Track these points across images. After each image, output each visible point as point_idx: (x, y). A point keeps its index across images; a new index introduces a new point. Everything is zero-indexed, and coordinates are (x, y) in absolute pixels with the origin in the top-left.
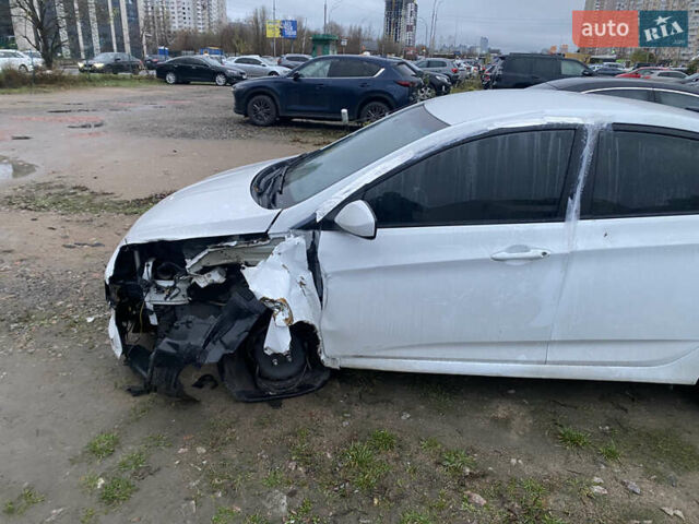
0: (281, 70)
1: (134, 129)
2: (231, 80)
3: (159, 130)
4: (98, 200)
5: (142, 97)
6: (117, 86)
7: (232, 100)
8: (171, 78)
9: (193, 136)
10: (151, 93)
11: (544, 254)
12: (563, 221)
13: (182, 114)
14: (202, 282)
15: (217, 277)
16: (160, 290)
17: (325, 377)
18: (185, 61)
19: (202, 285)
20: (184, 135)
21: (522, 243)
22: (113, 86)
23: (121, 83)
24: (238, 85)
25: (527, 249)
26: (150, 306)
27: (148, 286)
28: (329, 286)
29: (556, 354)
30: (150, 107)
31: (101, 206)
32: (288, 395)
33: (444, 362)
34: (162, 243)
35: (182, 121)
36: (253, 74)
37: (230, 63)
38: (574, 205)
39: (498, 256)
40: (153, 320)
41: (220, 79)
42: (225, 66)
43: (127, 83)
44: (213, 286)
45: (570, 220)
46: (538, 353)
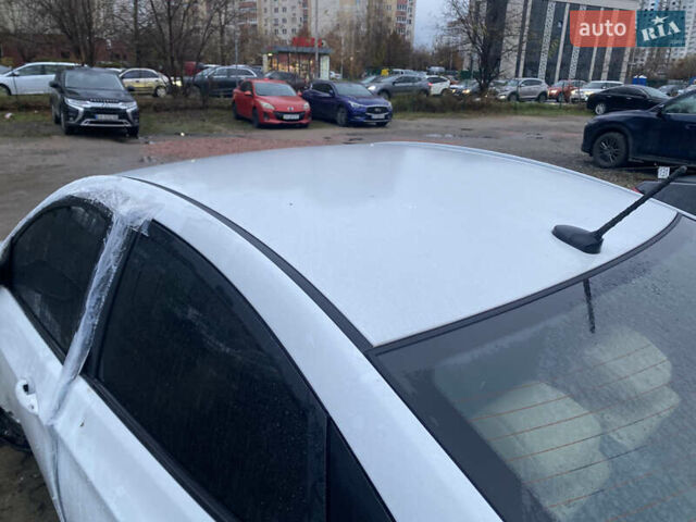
8: (600, 108)
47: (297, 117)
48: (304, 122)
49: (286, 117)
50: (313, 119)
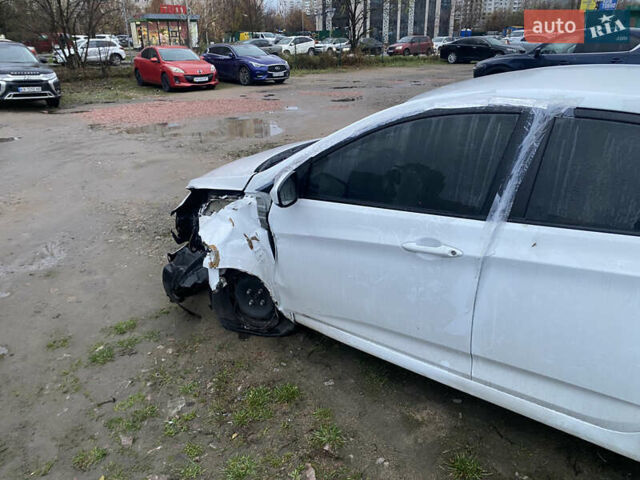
6: (403, 66)
8: (452, 57)
11: (453, 253)
12: (485, 220)
18: (467, 42)
21: (434, 237)
22: (400, 66)
23: (408, 63)
25: (437, 244)
29: (480, 371)
32: (257, 332)
33: (373, 344)
39: (408, 246)
43: (412, 63)
45: (491, 219)
46: (463, 365)
47: (207, 79)
48: (213, 83)
49: (196, 80)
50: (220, 80)
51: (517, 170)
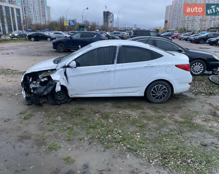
0: (68, 36)
1: (22, 54)
2: (52, 39)
3: (30, 54)
4: (14, 72)
5: (24, 45)
7: (52, 45)
8: (33, 39)
9: (41, 56)
10: (26, 44)
11: (110, 70)
12: (114, 64)
13: (37, 50)
14: (43, 80)
15: (46, 79)
16: (33, 83)
17: (70, 100)
18: (37, 34)
19: (43, 81)
20: (38, 55)
21: (106, 69)
24: (54, 41)
26: (31, 88)
27: (31, 82)
28: (69, 79)
29: (116, 91)
30: (26, 48)
31: (15, 73)
34: (34, 72)
35: (37, 52)
36: (59, 37)
37: (52, 34)
38: (116, 61)
39: (102, 71)
40: (32, 91)
41: (49, 39)
42: (50, 35)
44: (45, 81)
46: (112, 91)
51: (117, 55)
